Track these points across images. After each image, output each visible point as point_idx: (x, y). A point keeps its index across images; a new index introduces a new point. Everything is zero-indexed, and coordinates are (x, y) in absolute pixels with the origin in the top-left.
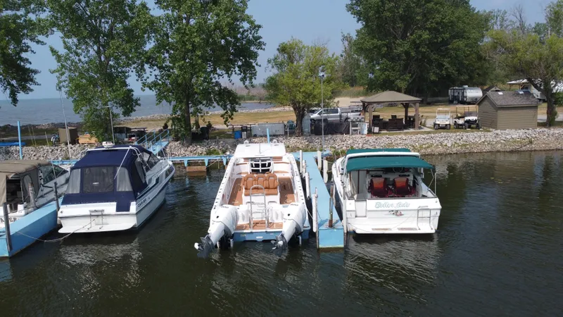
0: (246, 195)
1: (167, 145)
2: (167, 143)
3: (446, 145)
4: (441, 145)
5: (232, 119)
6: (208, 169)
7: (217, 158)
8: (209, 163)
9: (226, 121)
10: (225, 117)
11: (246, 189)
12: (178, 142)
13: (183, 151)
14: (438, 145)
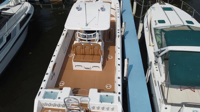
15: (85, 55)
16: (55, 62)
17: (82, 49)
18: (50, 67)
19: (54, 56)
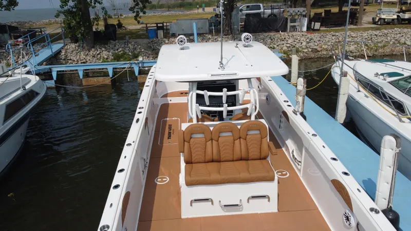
0: (189, 184)
1: (62, 48)
2: (62, 45)
3: (405, 44)
4: (399, 43)
5: (144, 13)
6: (114, 81)
7: (126, 66)
8: (115, 73)
9: (137, 15)
10: (135, 10)
11: (187, 162)
12: (77, 44)
13: (83, 56)
14: (394, 43)
15: (219, 163)
16: (126, 190)
17: (209, 143)
18: (111, 205)
19: (121, 171)
